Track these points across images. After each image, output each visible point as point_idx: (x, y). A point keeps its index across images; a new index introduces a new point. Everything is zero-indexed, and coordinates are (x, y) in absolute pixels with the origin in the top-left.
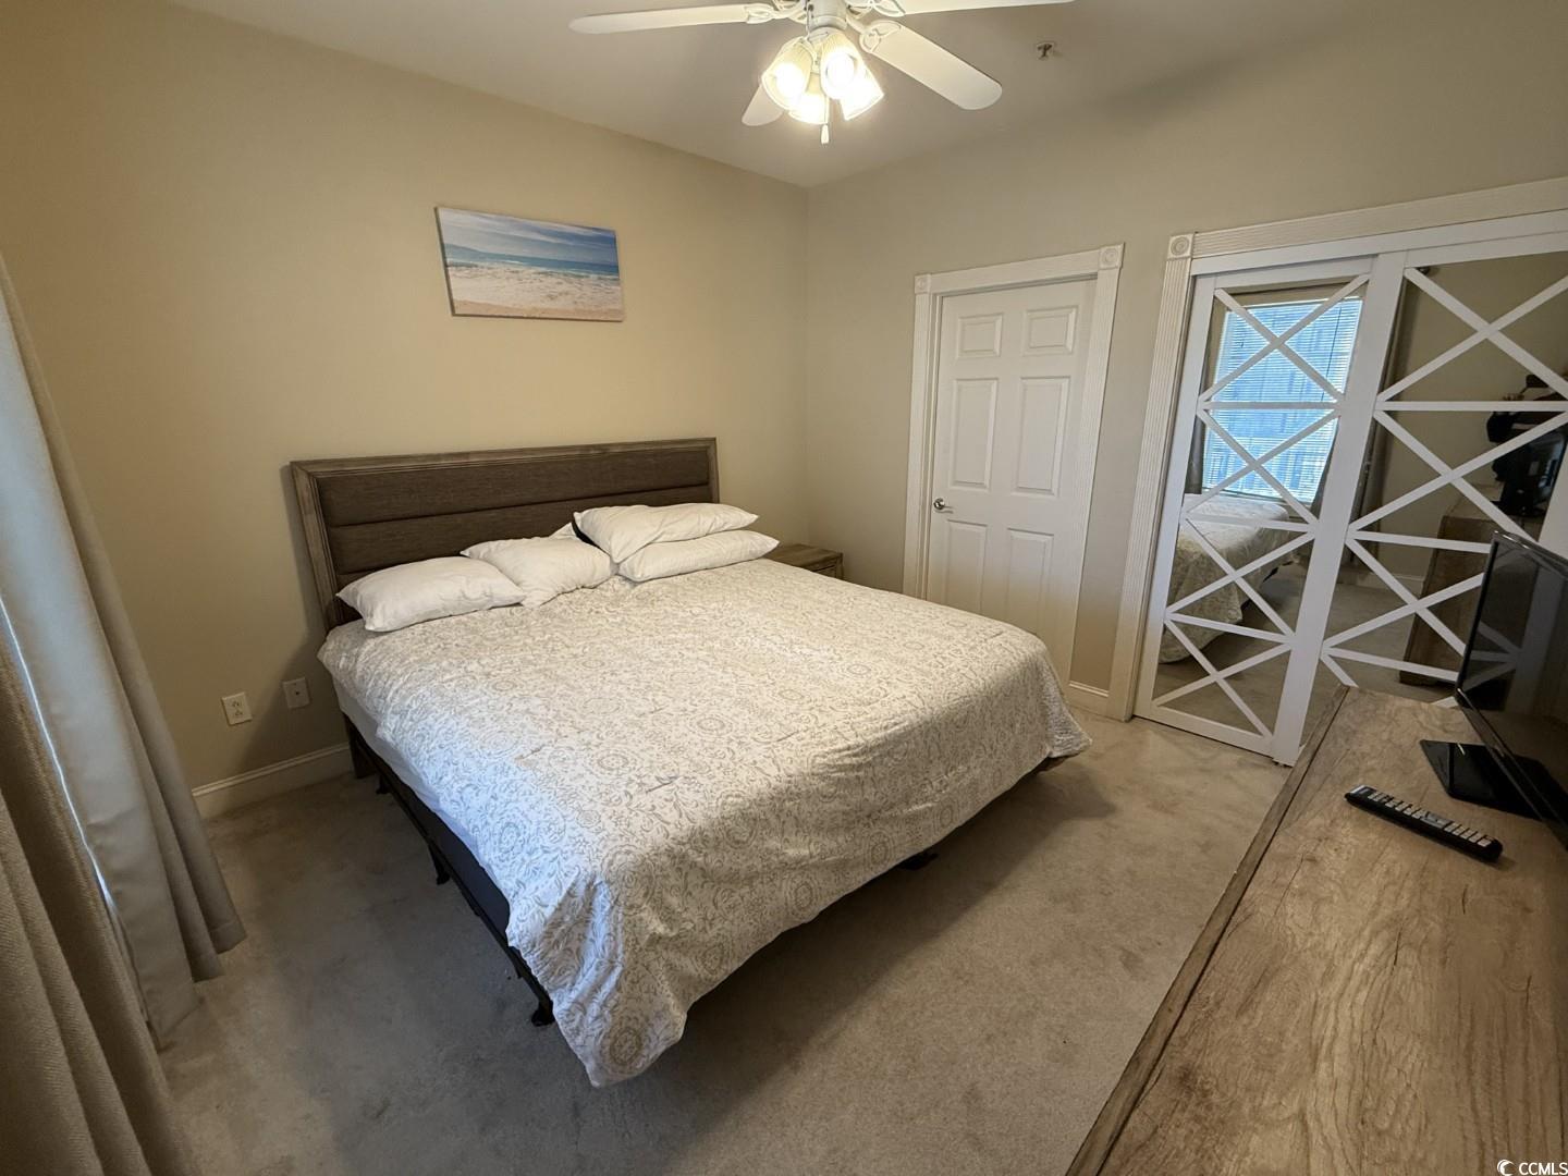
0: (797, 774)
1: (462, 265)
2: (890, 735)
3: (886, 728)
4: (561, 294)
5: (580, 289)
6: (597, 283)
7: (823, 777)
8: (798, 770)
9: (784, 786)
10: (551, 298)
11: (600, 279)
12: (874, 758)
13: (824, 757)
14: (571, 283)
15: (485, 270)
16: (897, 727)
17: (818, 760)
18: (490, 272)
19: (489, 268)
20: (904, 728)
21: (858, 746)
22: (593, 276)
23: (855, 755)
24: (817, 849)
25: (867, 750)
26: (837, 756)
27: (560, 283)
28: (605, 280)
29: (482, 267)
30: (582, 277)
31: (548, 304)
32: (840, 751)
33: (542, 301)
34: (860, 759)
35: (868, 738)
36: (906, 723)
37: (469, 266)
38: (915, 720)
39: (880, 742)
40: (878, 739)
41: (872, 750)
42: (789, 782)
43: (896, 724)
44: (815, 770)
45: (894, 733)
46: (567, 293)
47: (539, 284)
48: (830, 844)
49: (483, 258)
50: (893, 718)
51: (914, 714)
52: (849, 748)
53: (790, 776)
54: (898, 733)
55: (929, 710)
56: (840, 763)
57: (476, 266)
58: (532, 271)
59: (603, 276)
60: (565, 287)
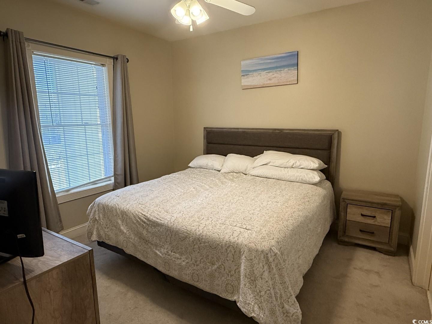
0: (130, 210)
1: (244, 75)
2: (156, 221)
3: (157, 219)
4: (273, 78)
5: (280, 75)
6: (288, 71)
7: (134, 217)
8: (131, 210)
9: (125, 211)
10: (270, 79)
11: (289, 70)
12: (149, 224)
13: (138, 212)
14: (278, 73)
15: (251, 75)
16: (160, 221)
17: (137, 212)
18: (252, 75)
19: (252, 74)
20: (161, 223)
21: (147, 217)
22: (286, 69)
23: (145, 219)
24: (128, 234)
25: (148, 219)
26: (141, 215)
27: (274, 74)
28: (291, 70)
29: (250, 75)
30: (282, 70)
31: (269, 82)
32: (142, 214)
33: (267, 81)
34: (146, 221)
35: (151, 217)
36: (163, 222)
37: (247, 75)
38: (166, 223)
39: (153, 220)
40: (153, 219)
41: (150, 221)
42: (127, 211)
43: (161, 220)
44: (133, 213)
45: (158, 222)
46: (275, 77)
47: (266, 76)
48: (132, 236)
49: (251, 72)
50: (162, 218)
51: (167, 221)
52: (145, 215)
53: (128, 210)
54: (159, 223)
55: (172, 224)
56: (140, 217)
57: (248, 75)
58: (265, 72)
59: (290, 69)
60: (276, 75)
